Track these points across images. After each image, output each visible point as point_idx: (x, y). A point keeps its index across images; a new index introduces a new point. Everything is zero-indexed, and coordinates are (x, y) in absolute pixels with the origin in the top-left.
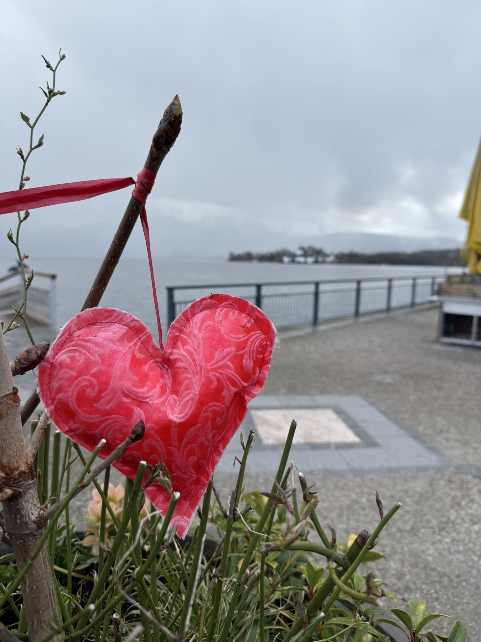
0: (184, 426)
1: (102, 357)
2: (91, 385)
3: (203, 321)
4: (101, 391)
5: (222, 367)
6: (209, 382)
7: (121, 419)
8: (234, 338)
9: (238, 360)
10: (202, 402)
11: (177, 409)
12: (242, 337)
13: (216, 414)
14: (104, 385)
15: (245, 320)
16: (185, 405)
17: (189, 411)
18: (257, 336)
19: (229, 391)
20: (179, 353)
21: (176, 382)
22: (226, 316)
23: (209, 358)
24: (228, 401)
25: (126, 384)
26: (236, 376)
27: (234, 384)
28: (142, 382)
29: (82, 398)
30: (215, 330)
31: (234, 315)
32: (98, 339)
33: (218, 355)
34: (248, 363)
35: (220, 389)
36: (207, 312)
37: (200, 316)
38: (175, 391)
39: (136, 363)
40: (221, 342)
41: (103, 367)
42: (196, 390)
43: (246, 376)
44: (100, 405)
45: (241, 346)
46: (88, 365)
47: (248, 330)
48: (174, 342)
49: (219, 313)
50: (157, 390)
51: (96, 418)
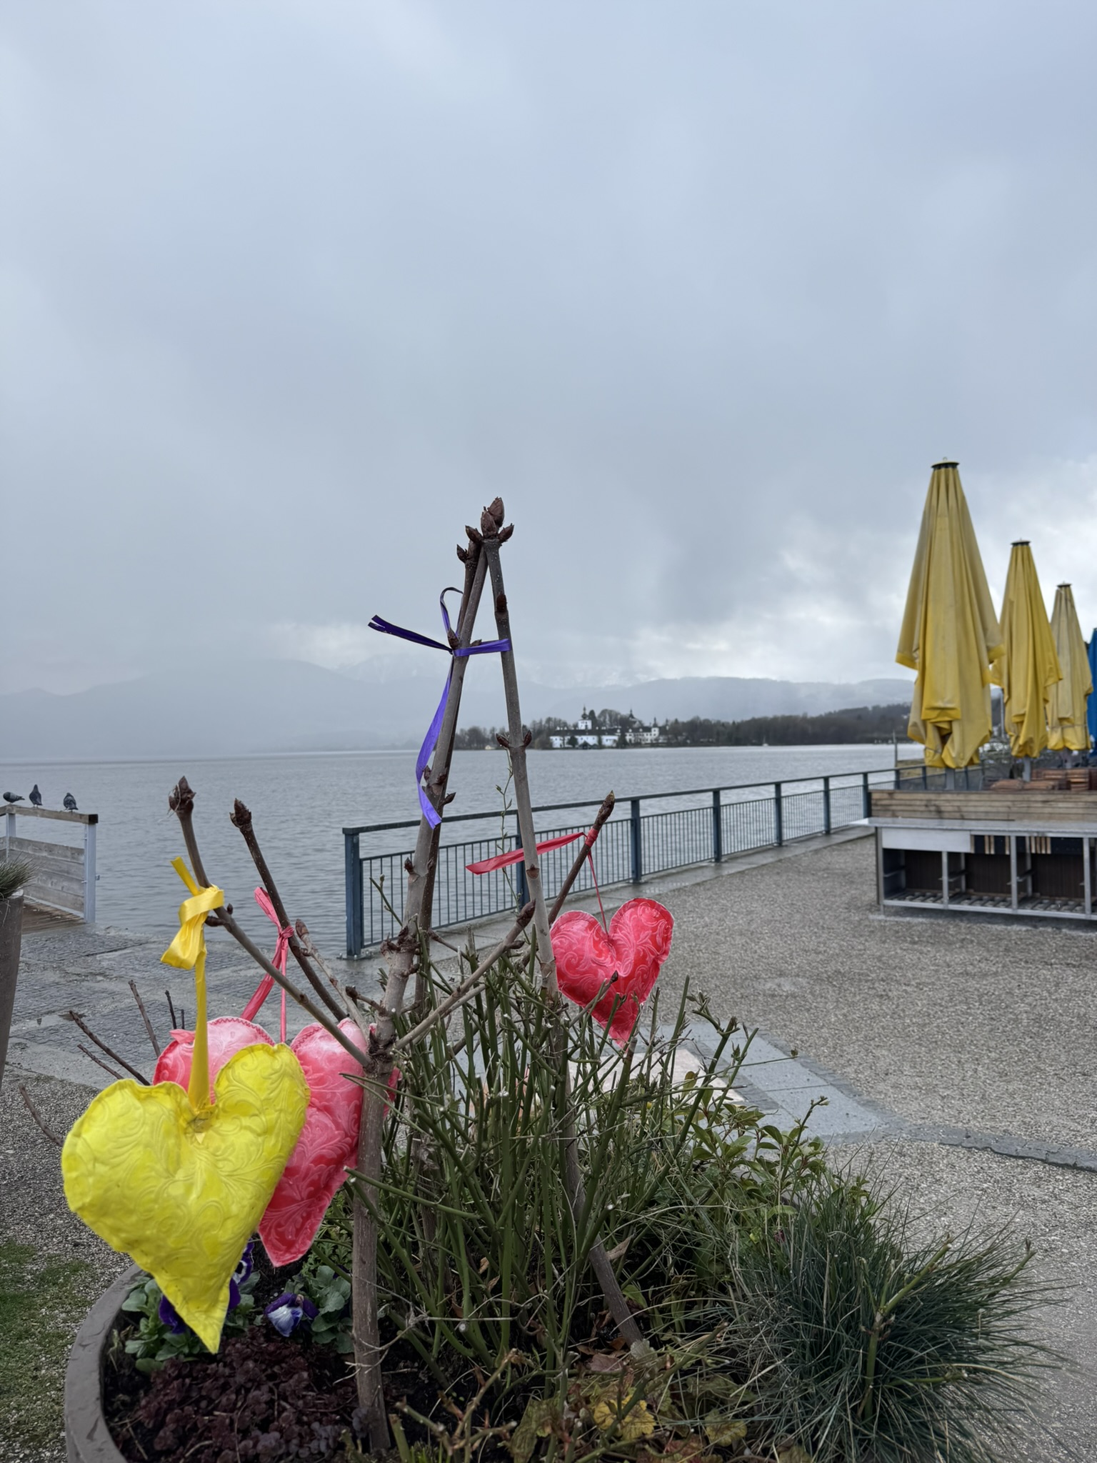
0: (628, 979)
1: (578, 940)
2: (574, 957)
3: (631, 916)
4: (580, 960)
5: (646, 943)
6: (638, 952)
7: (591, 976)
8: (650, 924)
9: (653, 938)
10: (636, 965)
11: (622, 970)
12: (655, 924)
13: (644, 972)
14: (581, 957)
15: (655, 913)
16: (627, 967)
17: (629, 970)
18: (663, 922)
19: (650, 958)
20: (618, 936)
21: (618, 953)
22: (644, 911)
23: (637, 938)
24: (649, 963)
25: (593, 956)
26: (653, 949)
27: (653, 953)
28: (600, 955)
29: (569, 965)
30: (638, 921)
31: (648, 910)
32: (575, 930)
33: (642, 936)
34: (659, 940)
35: (645, 956)
36: (632, 910)
37: (628, 914)
38: (619, 959)
39: (596, 944)
40: (644, 928)
41: (579, 946)
42: (632, 957)
43: (658, 948)
44: (580, 969)
45: (654, 929)
46: (571, 945)
47: (657, 919)
48: (615, 929)
49: (640, 910)
50: (609, 959)
51: (577, 976)
